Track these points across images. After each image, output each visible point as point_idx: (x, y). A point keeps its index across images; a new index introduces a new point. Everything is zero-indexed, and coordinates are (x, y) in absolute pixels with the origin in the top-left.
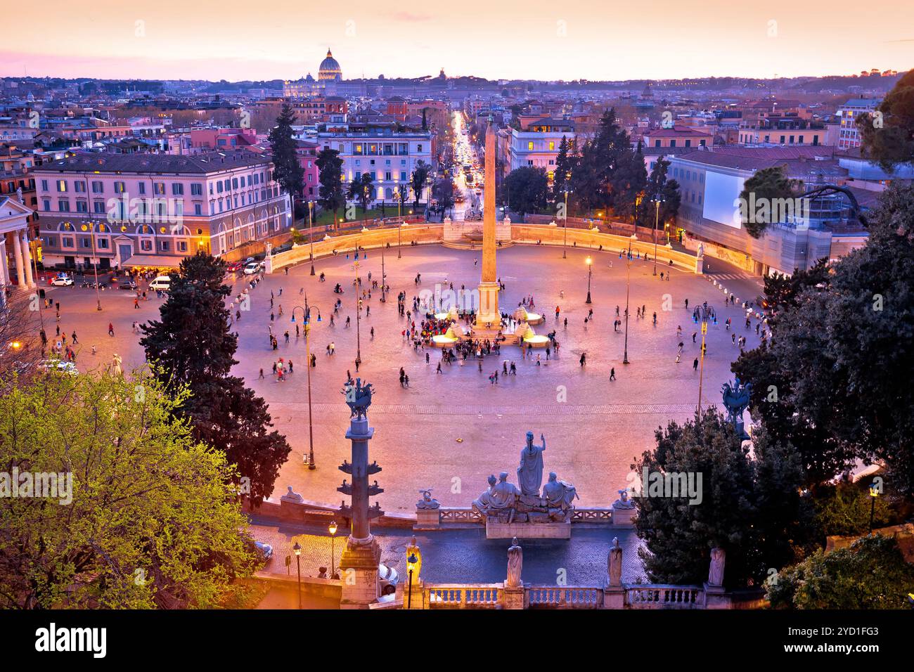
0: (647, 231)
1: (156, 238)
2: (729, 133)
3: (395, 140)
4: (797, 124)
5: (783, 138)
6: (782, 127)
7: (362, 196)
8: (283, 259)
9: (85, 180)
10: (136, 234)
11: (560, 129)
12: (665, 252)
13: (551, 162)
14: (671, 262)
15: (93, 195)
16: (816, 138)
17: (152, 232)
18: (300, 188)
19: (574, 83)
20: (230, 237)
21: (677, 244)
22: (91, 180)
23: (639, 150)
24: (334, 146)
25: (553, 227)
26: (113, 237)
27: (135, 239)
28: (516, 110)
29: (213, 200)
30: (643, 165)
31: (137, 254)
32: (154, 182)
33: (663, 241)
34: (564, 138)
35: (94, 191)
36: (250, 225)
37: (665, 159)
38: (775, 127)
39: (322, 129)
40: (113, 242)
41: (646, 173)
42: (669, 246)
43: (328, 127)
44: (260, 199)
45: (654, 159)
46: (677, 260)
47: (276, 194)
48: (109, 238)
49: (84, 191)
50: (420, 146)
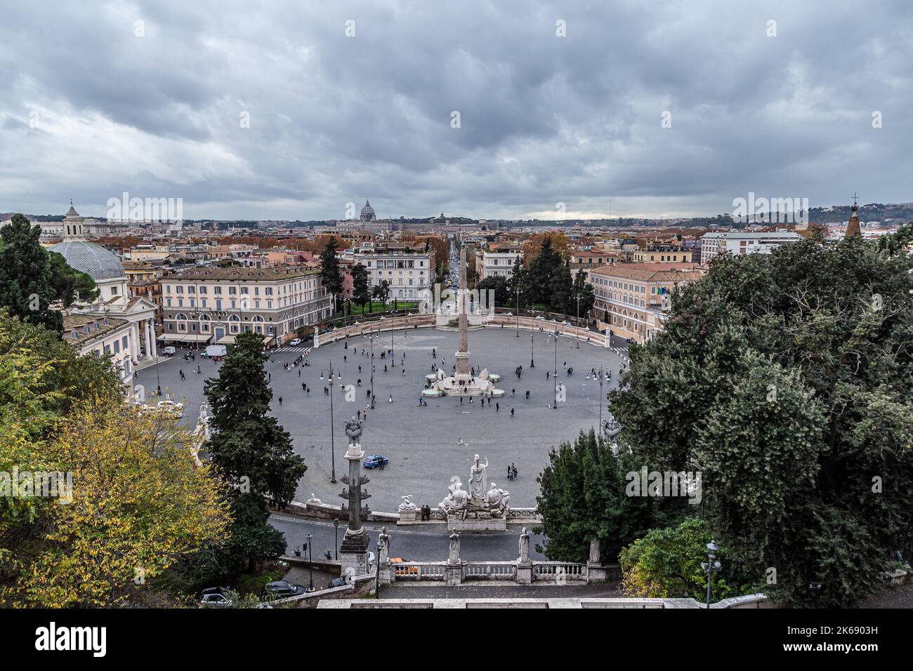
0: (573, 318)
1: (241, 324)
2: (628, 253)
3: (405, 258)
4: (672, 248)
5: (663, 257)
6: (662, 250)
7: (382, 295)
8: (327, 337)
9: (195, 285)
10: (228, 321)
11: (515, 251)
12: (584, 333)
13: (509, 273)
14: (589, 339)
15: (200, 295)
16: (685, 257)
17: (238, 320)
18: (341, 291)
19: (530, 221)
20: (291, 324)
21: (593, 327)
22: (199, 286)
23: (567, 265)
24: (365, 263)
25: (511, 316)
26: (212, 323)
27: (227, 325)
28: (490, 239)
29: (280, 298)
30: (569, 275)
31: (228, 334)
32: (242, 286)
33: (584, 325)
34: (518, 257)
35: (201, 293)
36: (305, 315)
37: (584, 270)
38: (657, 250)
39: (357, 251)
40: (212, 327)
41: (572, 280)
42: (587, 328)
43: (360, 250)
44: (312, 298)
45: (577, 271)
46: (593, 338)
47: (324, 294)
48: (210, 325)
49: (194, 292)
50: (422, 262)
